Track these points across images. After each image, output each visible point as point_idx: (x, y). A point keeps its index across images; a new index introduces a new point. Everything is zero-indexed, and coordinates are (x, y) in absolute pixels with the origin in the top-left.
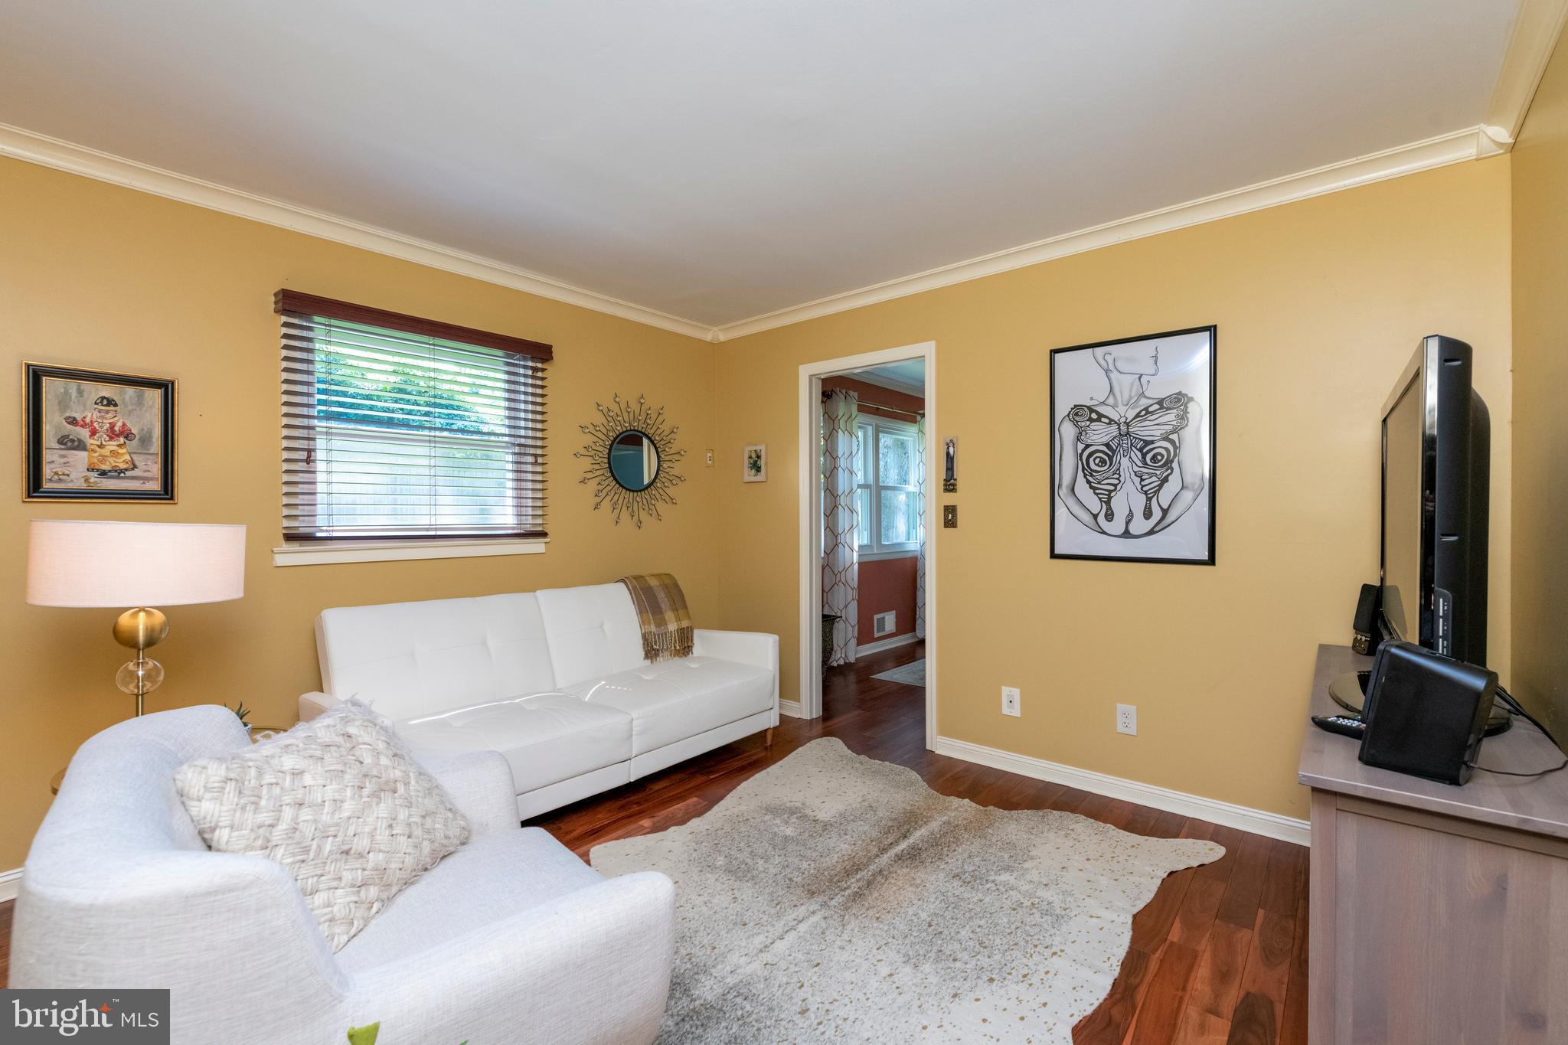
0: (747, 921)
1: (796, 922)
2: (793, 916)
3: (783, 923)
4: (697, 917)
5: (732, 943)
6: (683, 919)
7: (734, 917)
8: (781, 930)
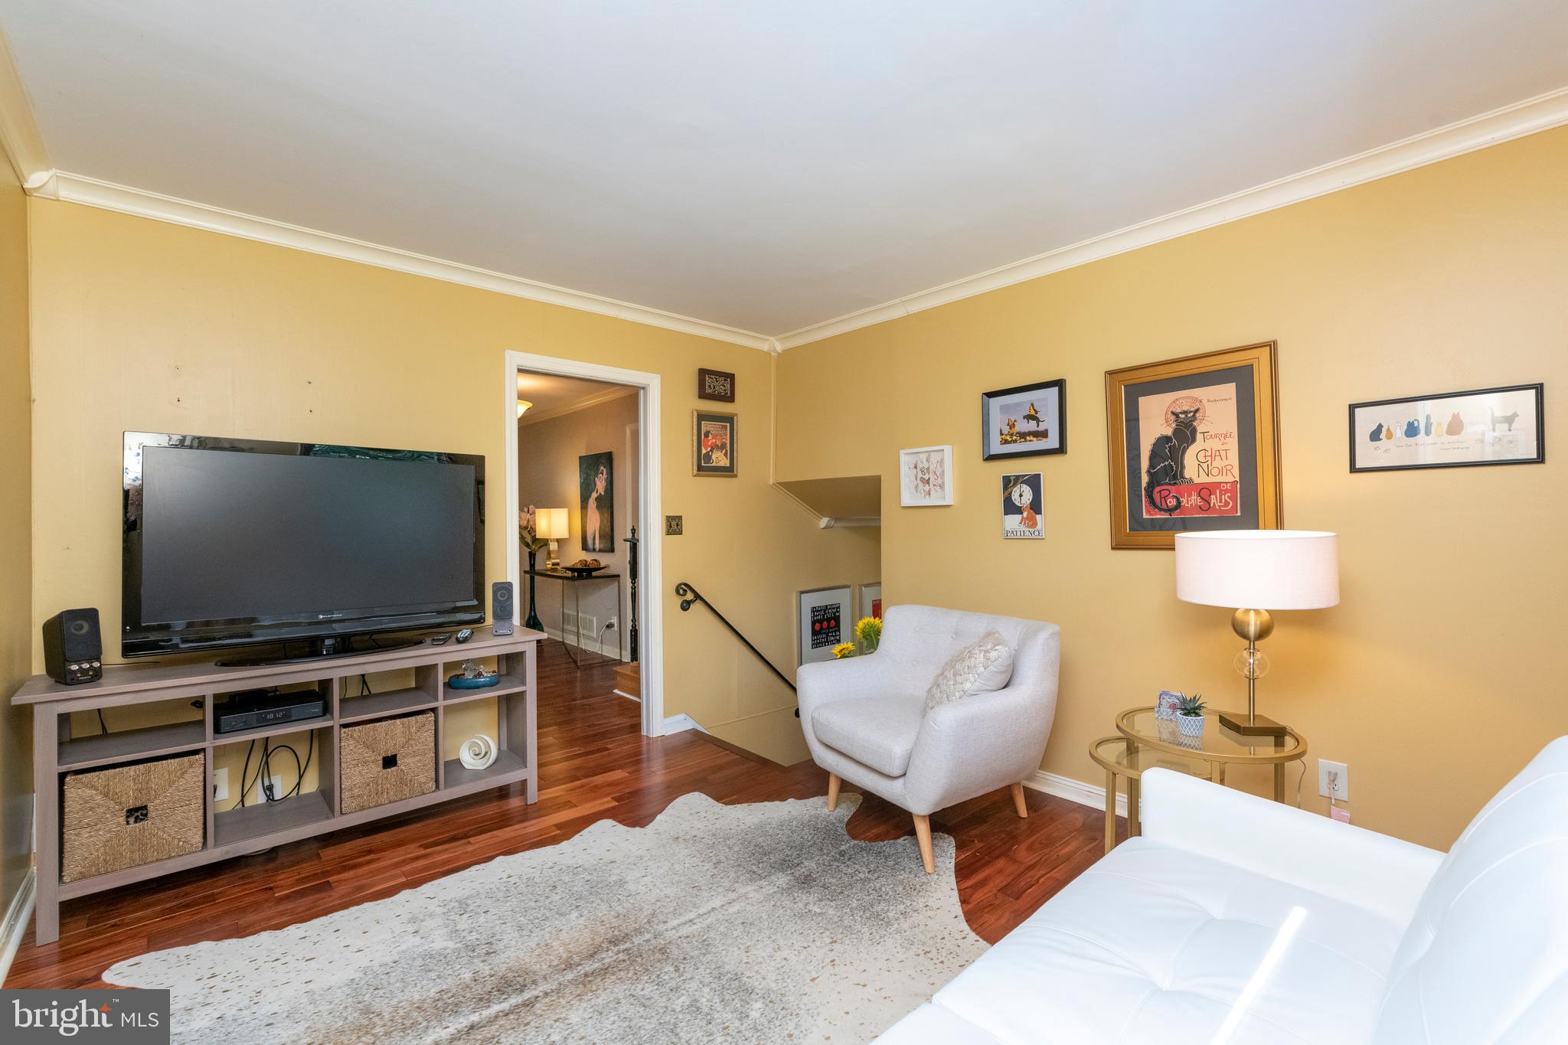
0: (741, 926)
1: (695, 921)
2: (695, 927)
3: (707, 922)
4: (789, 934)
5: (758, 909)
6: (802, 933)
7: (752, 930)
8: (712, 914)
